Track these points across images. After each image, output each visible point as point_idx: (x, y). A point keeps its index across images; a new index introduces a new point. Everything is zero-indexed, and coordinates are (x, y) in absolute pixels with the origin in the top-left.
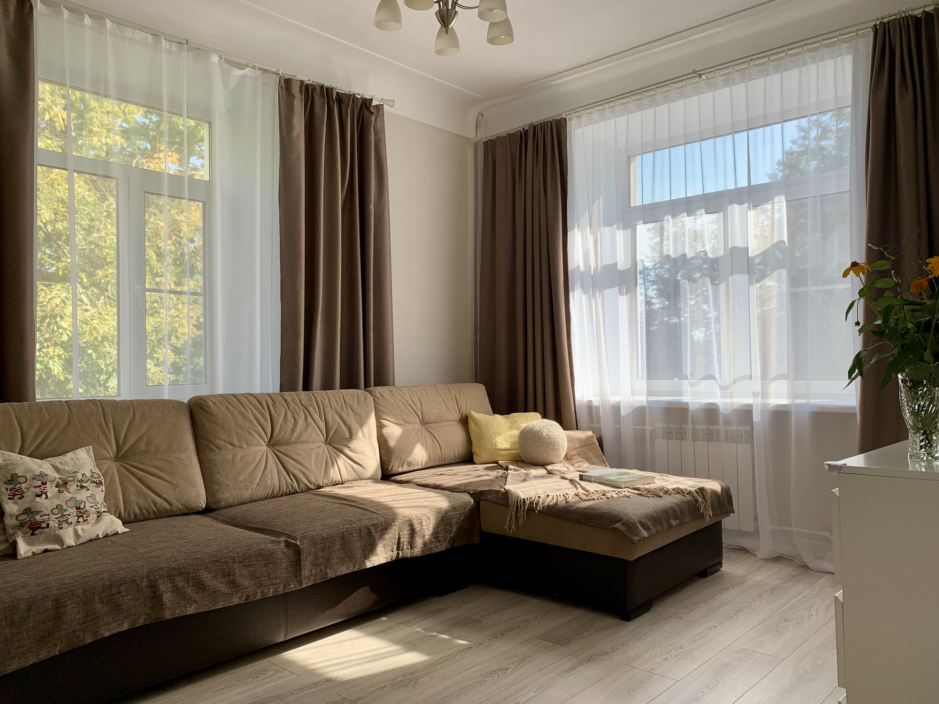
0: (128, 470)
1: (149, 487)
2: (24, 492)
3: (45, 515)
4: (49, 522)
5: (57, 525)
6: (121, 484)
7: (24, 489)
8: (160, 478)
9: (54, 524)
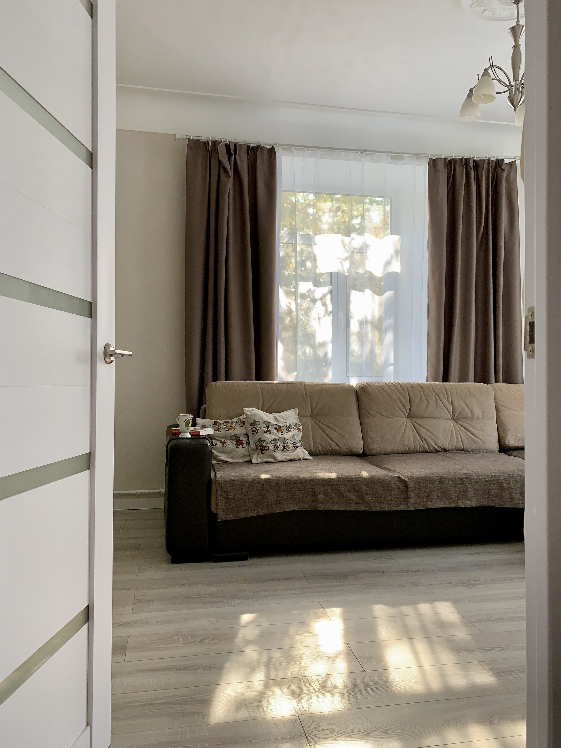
0: (317, 424)
1: (327, 435)
2: (258, 430)
3: (267, 443)
4: (269, 447)
5: (273, 450)
6: (312, 432)
7: (258, 428)
8: (335, 430)
9: (271, 448)
